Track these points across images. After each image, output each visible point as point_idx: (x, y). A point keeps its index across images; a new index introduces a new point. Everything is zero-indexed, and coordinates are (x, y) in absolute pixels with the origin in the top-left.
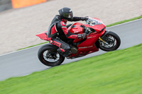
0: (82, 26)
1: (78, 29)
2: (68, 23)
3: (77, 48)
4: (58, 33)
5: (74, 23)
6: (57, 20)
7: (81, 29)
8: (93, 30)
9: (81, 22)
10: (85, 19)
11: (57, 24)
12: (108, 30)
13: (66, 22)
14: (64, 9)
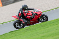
0: (32, 12)
1: (30, 13)
2: (26, 11)
3: (30, 22)
4: (22, 15)
5: (28, 11)
6: (21, 10)
7: (31, 14)
8: (36, 14)
9: (31, 10)
10: (33, 9)
11: (21, 12)
12: (43, 14)
13: (25, 11)
14: (24, 5)
